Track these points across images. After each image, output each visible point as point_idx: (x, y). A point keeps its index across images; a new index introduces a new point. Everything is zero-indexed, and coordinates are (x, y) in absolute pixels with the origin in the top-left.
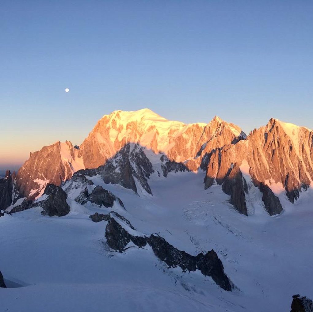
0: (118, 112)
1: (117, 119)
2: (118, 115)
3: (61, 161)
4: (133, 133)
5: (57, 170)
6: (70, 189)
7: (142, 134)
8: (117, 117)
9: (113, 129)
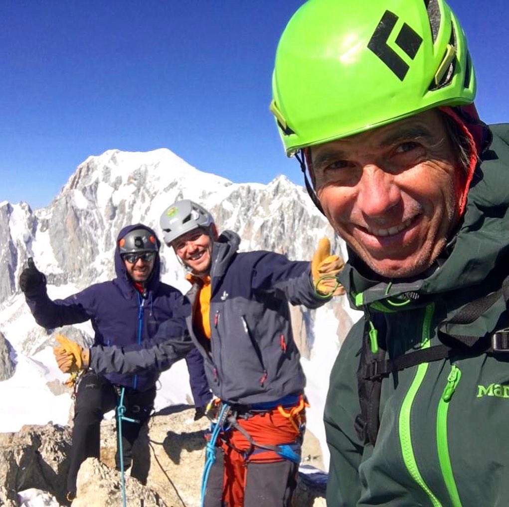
0: (114, 154)
1: (111, 165)
2: (113, 158)
3: (11, 238)
4: (139, 192)
5: (4, 255)
6: (20, 313)
7: (154, 195)
8: (111, 161)
9: (104, 182)
